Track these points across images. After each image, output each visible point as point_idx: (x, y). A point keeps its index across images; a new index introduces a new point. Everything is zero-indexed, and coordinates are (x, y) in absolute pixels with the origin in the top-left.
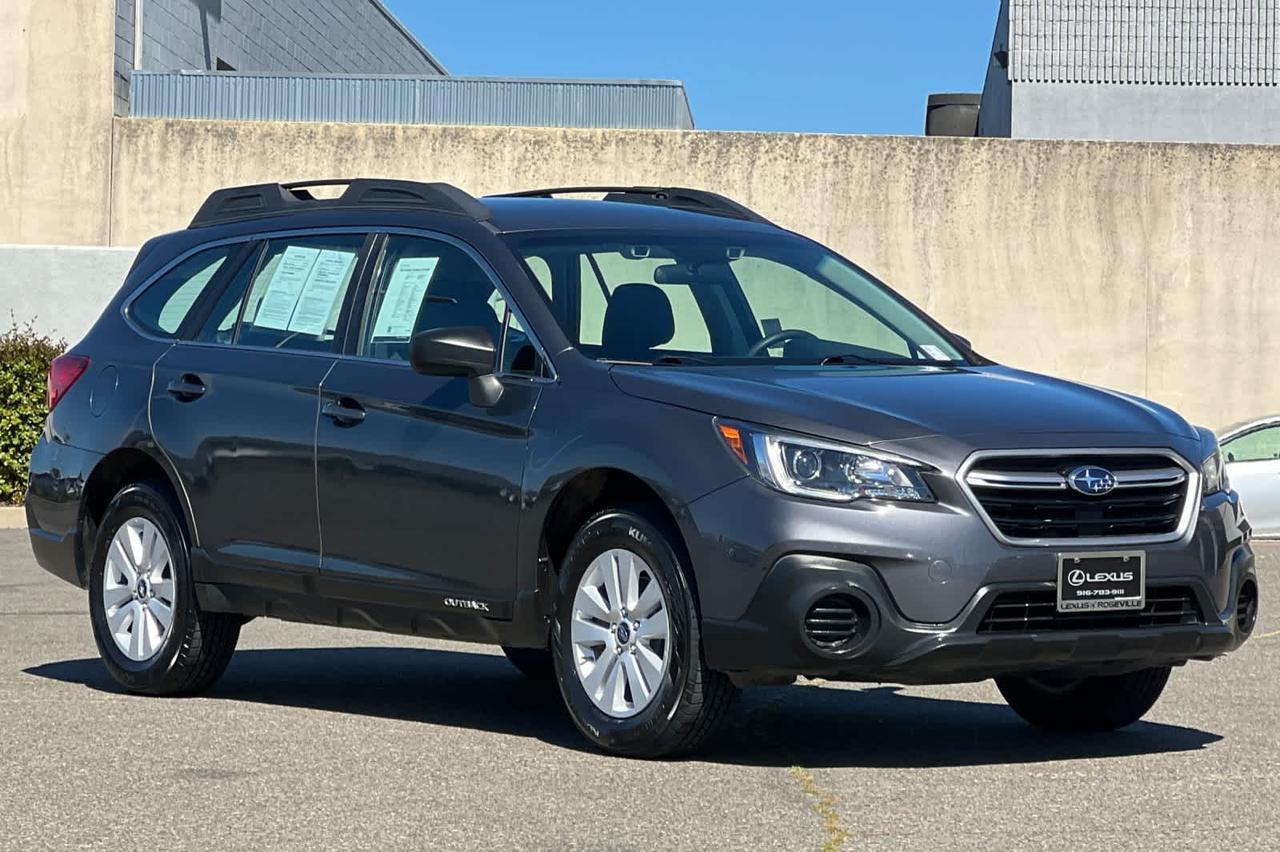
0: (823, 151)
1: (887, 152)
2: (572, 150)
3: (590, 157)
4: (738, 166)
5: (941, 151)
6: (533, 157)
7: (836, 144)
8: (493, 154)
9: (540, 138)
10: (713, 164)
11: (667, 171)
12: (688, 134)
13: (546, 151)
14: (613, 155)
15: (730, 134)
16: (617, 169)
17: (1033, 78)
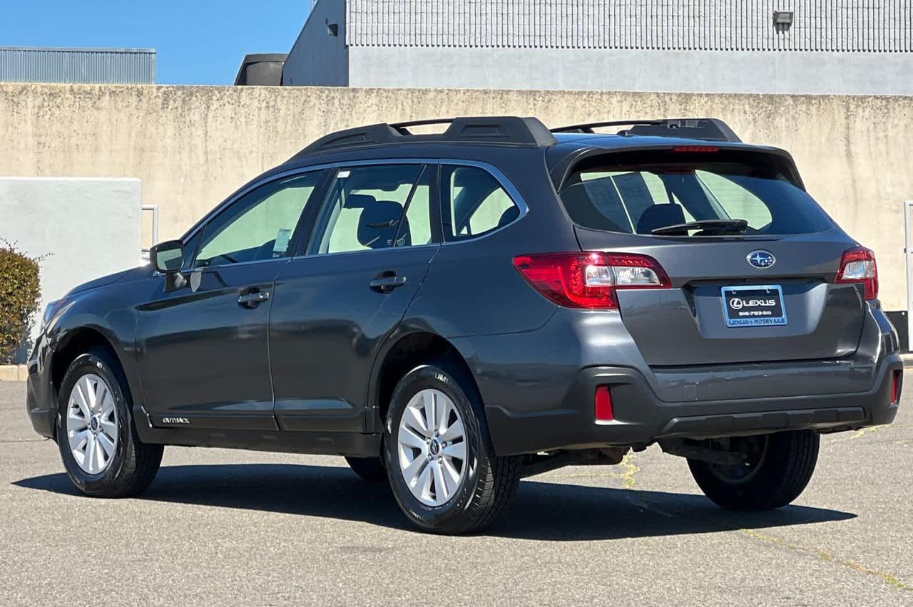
0: (259, 98)
1: (304, 98)
2: (77, 100)
3: (90, 105)
4: (197, 110)
5: (343, 97)
6: (49, 105)
7: (267, 93)
8: (19, 103)
9: (53, 92)
10: (179, 109)
11: (146, 115)
12: (162, 87)
13: (59, 101)
14: (107, 103)
15: (191, 87)
16: (110, 114)
17: (364, 43)
